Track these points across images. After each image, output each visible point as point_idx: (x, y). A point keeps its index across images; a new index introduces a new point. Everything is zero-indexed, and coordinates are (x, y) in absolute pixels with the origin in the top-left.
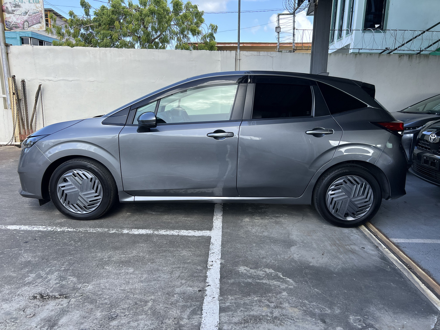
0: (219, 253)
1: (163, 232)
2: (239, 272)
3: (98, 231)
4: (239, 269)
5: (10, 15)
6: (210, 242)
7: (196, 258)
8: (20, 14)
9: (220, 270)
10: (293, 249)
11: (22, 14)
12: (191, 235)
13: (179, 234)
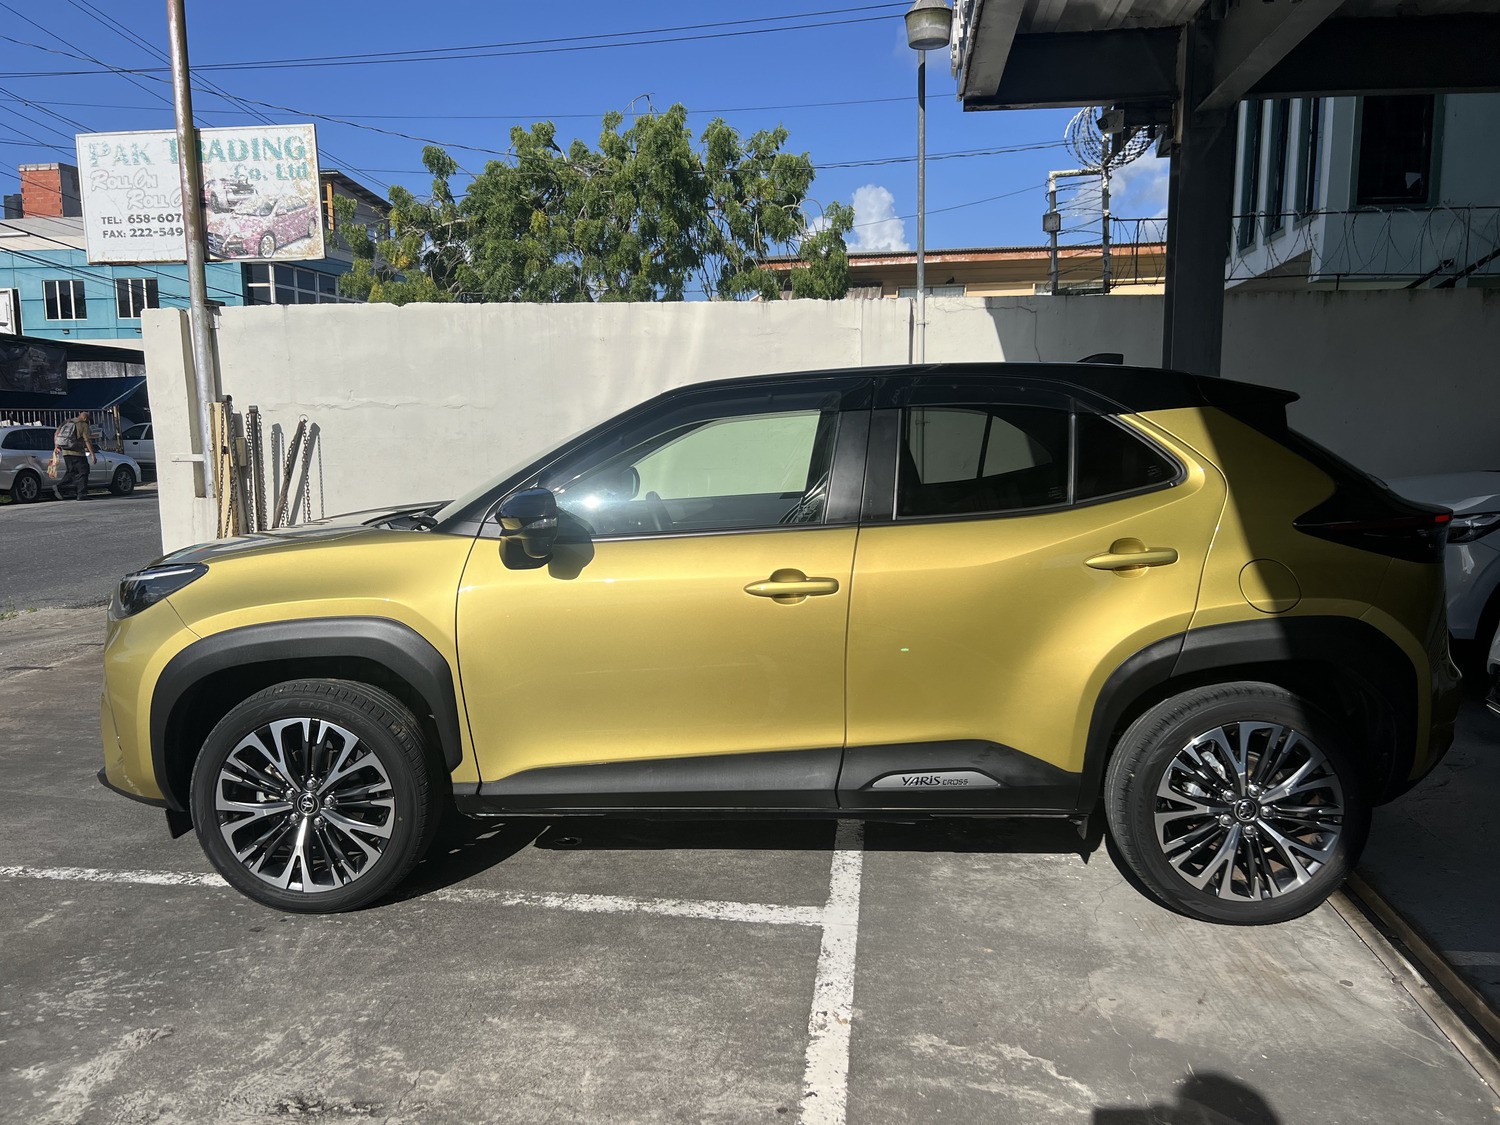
0: (847, 985)
1: (668, 907)
2: (913, 1053)
3: (469, 899)
4: (912, 1044)
5: (223, 215)
6: (820, 944)
7: (771, 1000)
8: (251, 211)
9: (851, 1043)
10: (1096, 978)
11: (255, 211)
12: (758, 921)
13: (719, 914)
